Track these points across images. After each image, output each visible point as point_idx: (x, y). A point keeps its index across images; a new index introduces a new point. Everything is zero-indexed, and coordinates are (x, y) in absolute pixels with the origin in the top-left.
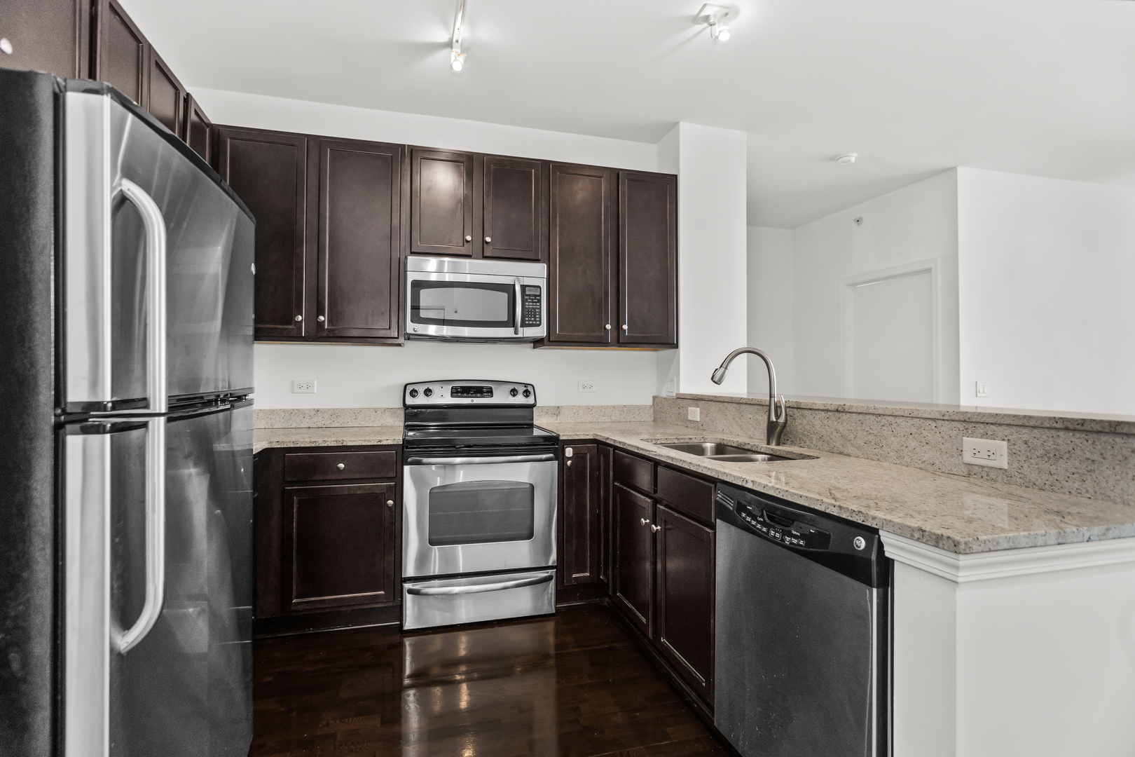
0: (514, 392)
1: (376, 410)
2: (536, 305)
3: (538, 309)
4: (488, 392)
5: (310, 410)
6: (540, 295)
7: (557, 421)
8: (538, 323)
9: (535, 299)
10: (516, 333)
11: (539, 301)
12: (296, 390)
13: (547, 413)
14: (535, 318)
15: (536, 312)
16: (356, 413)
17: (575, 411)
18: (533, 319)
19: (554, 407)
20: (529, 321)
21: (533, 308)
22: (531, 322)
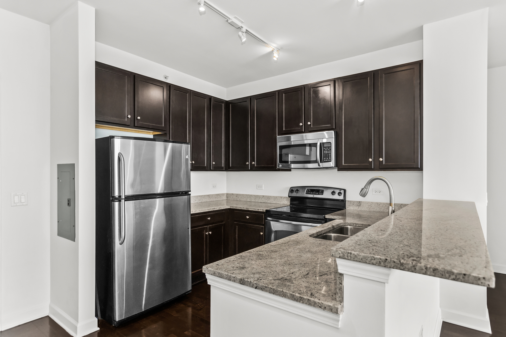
0: (333, 193)
1: (281, 197)
2: (329, 152)
3: (330, 153)
4: (321, 192)
5: (261, 196)
6: (331, 147)
7: (359, 209)
8: (330, 160)
9: (328, 149)
10: (319, 165)
11: (331, 150)
12: (258, 188)
13: (353, 204)
14: (329, 158)
15: (329, 155)
16: (275, 198)
17: (369, 205)
18: (327, 159)
19: (357, 202)
20: (326, 159)
21: (327, 153)
22: (327, 160)
